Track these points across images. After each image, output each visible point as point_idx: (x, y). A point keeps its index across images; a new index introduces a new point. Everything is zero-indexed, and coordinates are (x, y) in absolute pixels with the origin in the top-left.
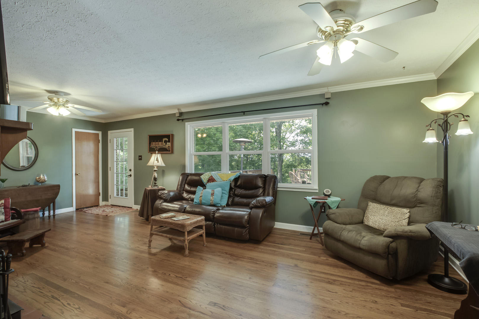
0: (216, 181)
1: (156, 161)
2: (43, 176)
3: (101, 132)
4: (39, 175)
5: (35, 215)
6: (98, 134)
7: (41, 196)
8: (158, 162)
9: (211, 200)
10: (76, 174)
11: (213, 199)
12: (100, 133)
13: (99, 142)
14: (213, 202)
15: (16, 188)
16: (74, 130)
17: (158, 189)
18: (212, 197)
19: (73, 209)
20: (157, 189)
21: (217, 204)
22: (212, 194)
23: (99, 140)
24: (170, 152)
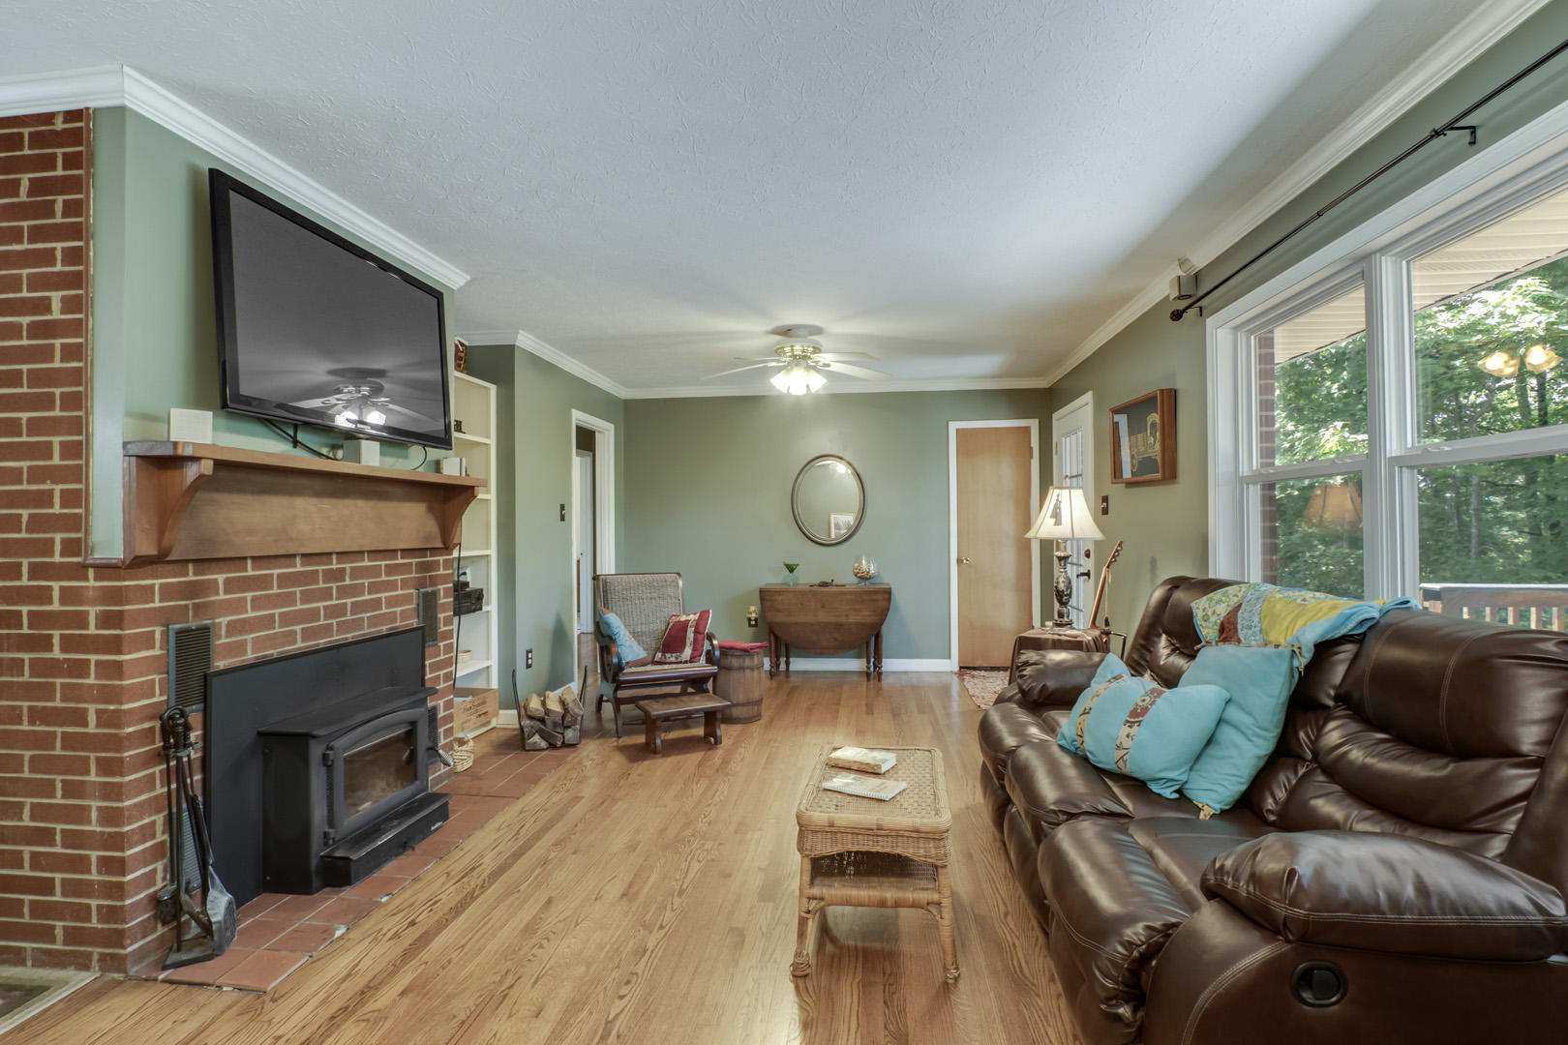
0: (1239, 641)
1: (1051, 517)
2: (868, 562)
3: (1037, 420)
4: (858, 560)
5: (744, 661)
6: (1027, 429)
7: (847, 616)
8: (1058, 523)
9: (1118, 747)
10: (959, 561)
11: (1127, 743)
12: (1034, 424)
13: (1031, 457)
14: (1125, 762)
15: (808, 587)
16: (953, 426)
17: (1053, 640)
18: (1126, 730)
19: (952, 664)
20: (1047, 639)
21: (1155, 780)
22: (1134, 713)
23: (1031, 449)
24: (1159, 476)
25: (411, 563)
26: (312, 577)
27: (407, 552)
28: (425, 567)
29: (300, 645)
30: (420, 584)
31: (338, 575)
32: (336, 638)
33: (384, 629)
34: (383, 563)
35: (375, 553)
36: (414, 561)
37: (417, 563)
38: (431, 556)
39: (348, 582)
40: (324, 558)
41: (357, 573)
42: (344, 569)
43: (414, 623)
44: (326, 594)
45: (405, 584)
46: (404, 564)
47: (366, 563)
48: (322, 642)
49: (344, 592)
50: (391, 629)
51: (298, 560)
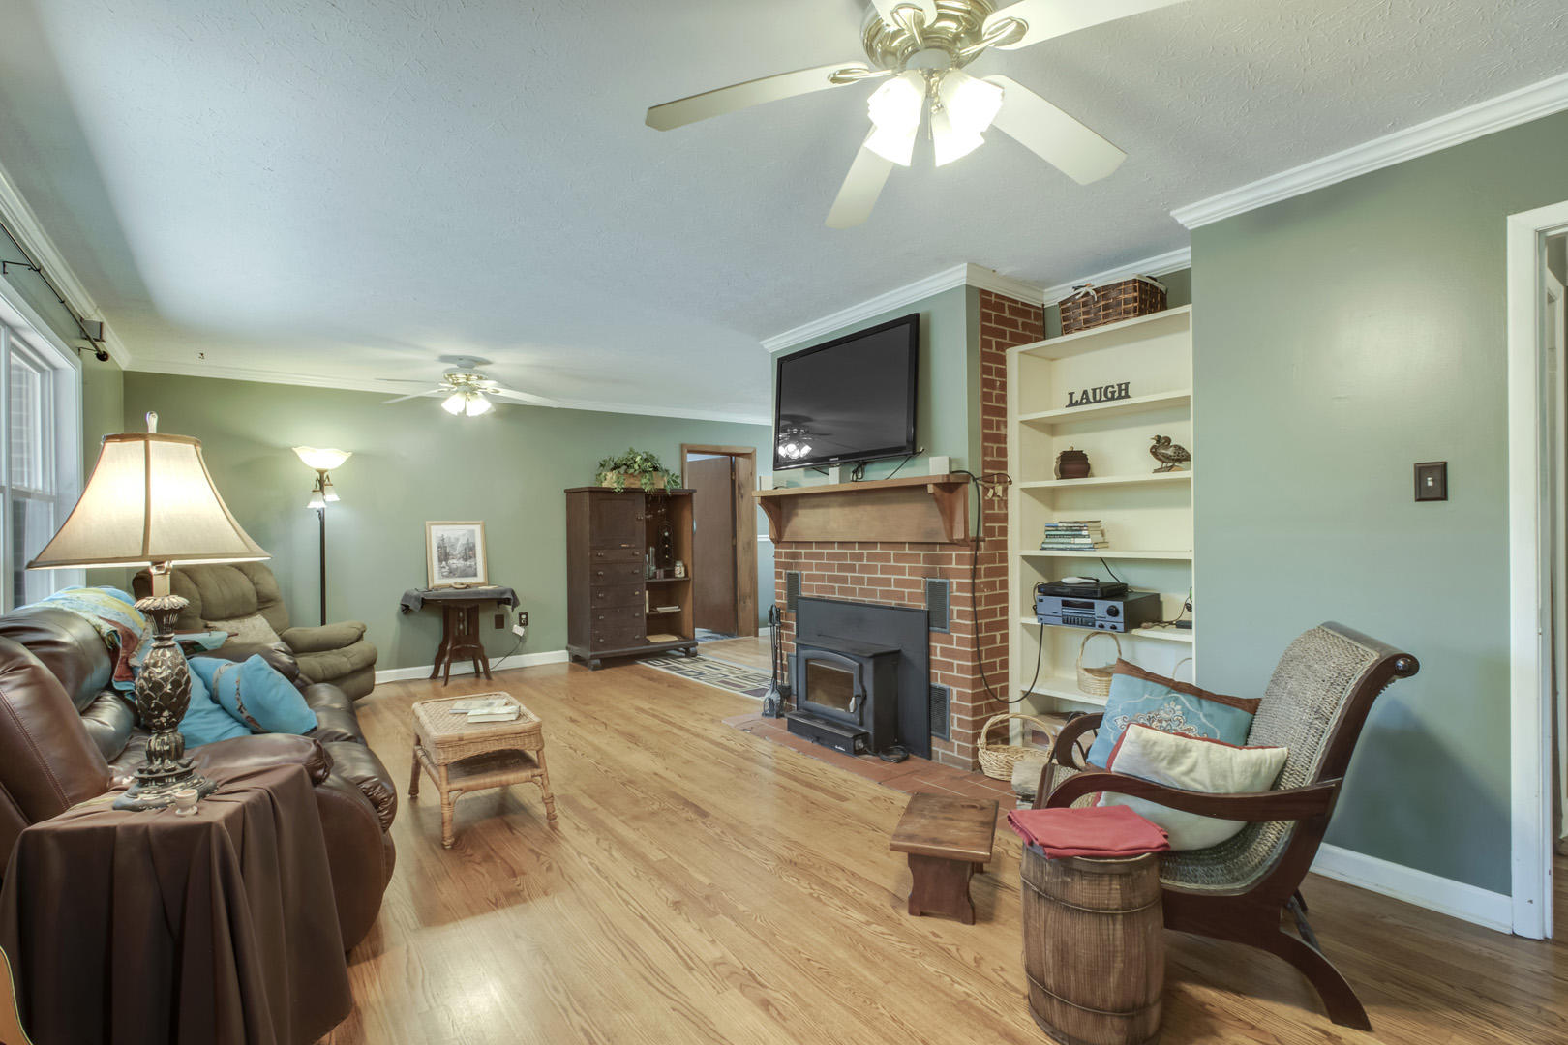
25: (919, 555)
26: (843, 556)
27: (913, 544)
28: (932, 560)
29: (837, 596)
30: (929, 573)
31: (859, 557)
32: (858, 598)
33: (893, 603)
34: (892, 552)
35: (885, 544)
36: (922, 553)
37: (925, 555)
38: (940, 550)
39: (865, 562)
40: (850, 545)
41: (871, 557)
42: (863, 554)
43: (923, 606)
44: (852, 568)
45: (912, 571)
46: (911, 555)
47: (878, 551)
48: (850, 598)
49: (863, 569)
50: (899, 604)
51: (836, 545)
